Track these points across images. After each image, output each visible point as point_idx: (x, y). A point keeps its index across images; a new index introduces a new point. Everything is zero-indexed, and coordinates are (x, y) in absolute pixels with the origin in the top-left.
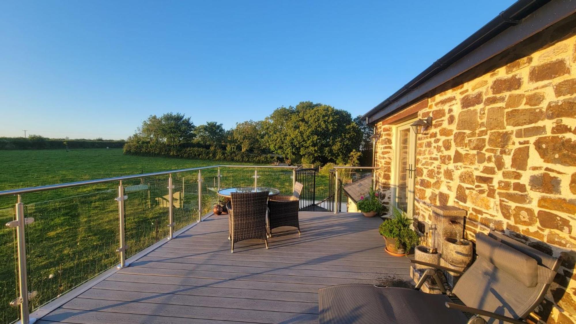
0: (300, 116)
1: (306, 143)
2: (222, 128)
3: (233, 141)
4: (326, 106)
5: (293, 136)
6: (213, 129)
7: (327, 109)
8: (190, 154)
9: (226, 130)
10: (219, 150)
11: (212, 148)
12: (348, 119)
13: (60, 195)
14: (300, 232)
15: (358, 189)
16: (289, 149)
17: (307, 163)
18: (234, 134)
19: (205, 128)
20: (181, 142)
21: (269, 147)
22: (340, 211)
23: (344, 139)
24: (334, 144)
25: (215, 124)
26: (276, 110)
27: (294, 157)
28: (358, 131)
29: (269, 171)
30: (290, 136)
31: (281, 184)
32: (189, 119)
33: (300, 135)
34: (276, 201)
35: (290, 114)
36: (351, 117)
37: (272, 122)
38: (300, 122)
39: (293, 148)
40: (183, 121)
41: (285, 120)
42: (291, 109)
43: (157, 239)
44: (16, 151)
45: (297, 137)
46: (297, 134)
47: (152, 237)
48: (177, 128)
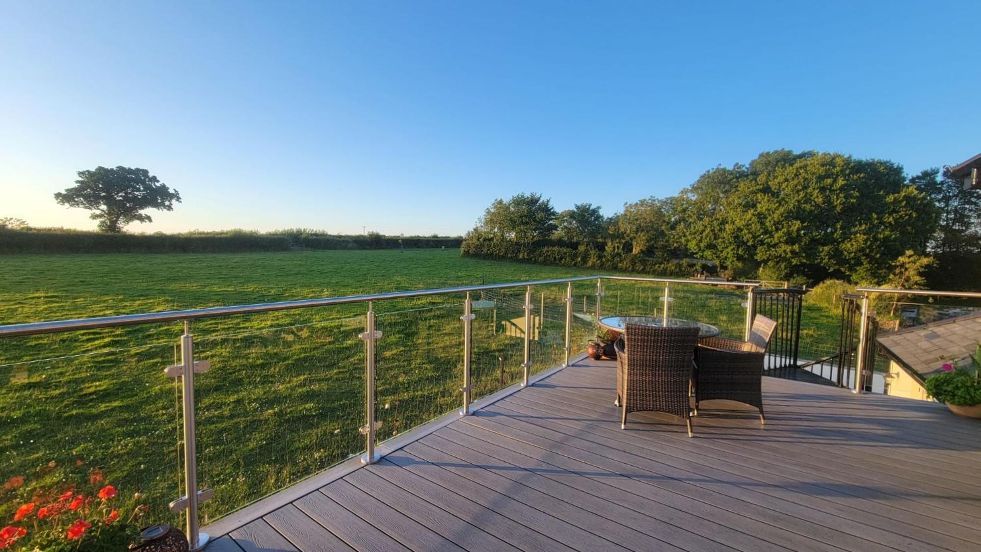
0: (759, 183)
1: (772, 236)
2: (598, 214)
3: (618, 236)
4: (829, 154)
5: (739, 223)
6: (585, 216)
7: (830, 162)
8: (548, 258)
9: (605, 217)
10: (593, 251)
11: (582, 248)
12: (891, 180)
13: (395, 306)
14: (764, 418)
15: (925, 344)
16: (729, 250)
17: (771, 277)
18: (620, 224)
19: (572, 215)
20: (535, 238)
21: (687, 245)
22: (869, 389)
23: (878, 227)
24: (846, 237)
25: (588, 207)
26: (705, 174)
27: (740, 265)
28: (925, 206)
29: (684, 291)
30: (733, 223)
31: (710, 317)
32: (548, 201)
33: (756, 220)
34: (712, 348)
35: (735, 180)
36: (904, 174)
37: (694, 199)
38: (759, 195)
39: (738, 247)
40: (539, 205)
41: (723, 192)
42: (739, 170)
43: (503, 384)
44: (358, 251)
45: (751, 225)
46: (750, 220)
47: (496, 378)
48: (531, 217)
